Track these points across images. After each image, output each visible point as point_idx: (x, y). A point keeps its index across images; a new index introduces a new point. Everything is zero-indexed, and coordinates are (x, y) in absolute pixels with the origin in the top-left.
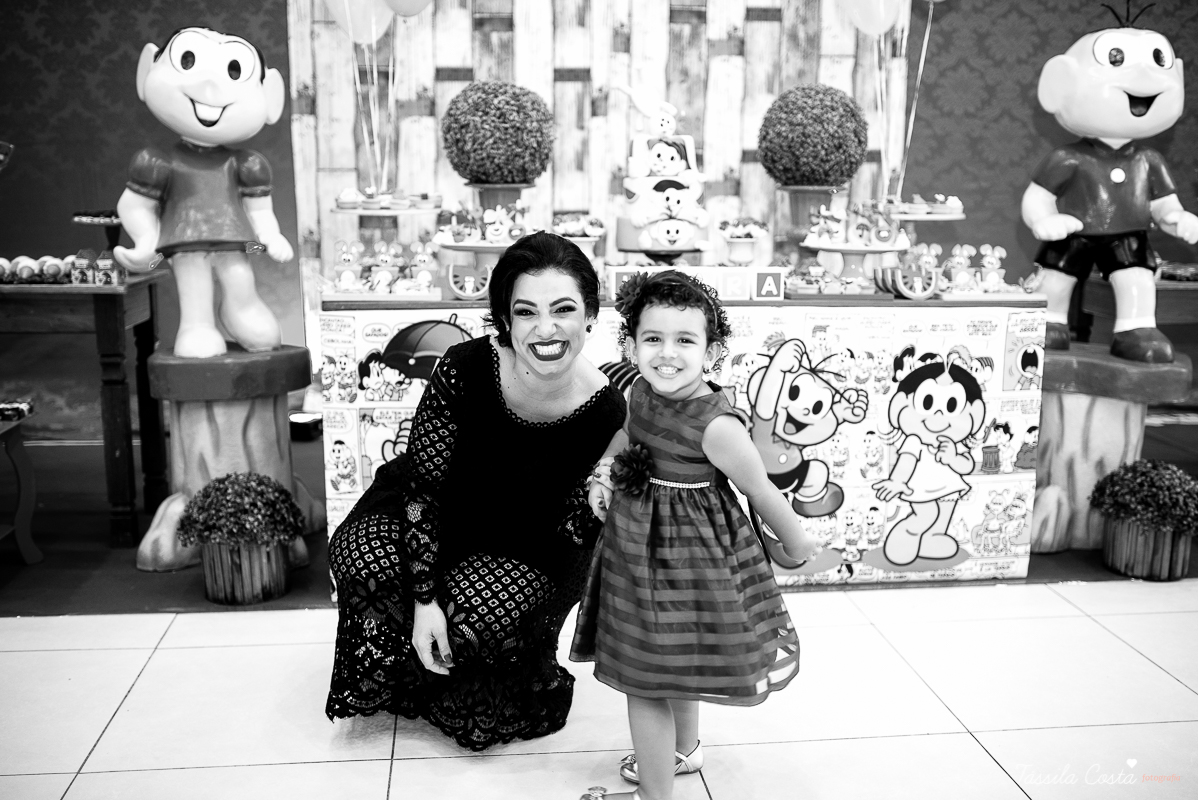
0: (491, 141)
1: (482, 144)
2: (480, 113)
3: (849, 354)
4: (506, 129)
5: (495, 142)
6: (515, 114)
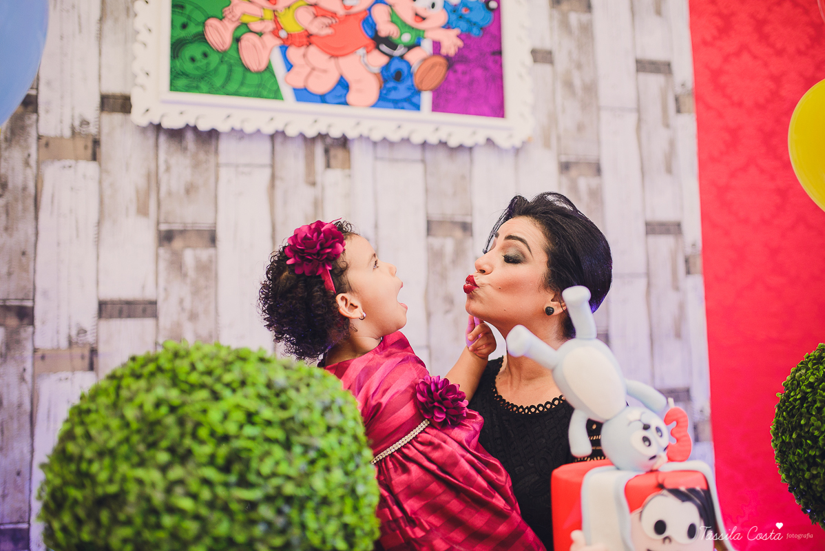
2: (163, 457)
6: (278, 452)
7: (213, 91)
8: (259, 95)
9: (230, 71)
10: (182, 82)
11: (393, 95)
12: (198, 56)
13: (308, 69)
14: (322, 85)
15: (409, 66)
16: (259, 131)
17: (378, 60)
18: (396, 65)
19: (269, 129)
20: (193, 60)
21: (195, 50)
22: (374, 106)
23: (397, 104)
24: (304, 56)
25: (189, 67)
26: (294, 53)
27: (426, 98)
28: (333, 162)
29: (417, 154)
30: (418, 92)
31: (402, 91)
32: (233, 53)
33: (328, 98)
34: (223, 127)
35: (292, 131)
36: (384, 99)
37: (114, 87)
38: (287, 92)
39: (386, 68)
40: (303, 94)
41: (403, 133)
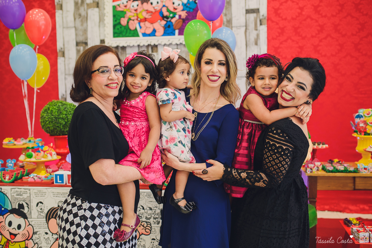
0: (48, 122)
1: (46, 123)
3: (142, 208)
4: (53, 118)
5: (49, 123)
7: (123, 36)
8: (133, 36)
9: (127, 31)
10: (116, 35)
11: (168, 32)
12: (119, 28)
13: (145, 28)
14: (149, 31)
15: (172, 23)
16: (134, 46)
17: (163, 23)
18: (169, 23)
19: (136, 44)
20: (118, 29)
21: (118, 27)
22: (163, 35)
23: (169, 34)
24: (145, 24)
25: (117, 31)
26: (142, 24)
27: (177, 32)
28: (154, 51)
29: (176, 47)
30: (175, 30)
31: (170, 30)
32: (127, 26)
33: (151, 35)
34: (125, 45)
35: (141, 45)
36: (166, 34)
37: (102, 38)
38: (140, 34)
39: (166, 24)
40: (144, 35)
41: (170, 42)
